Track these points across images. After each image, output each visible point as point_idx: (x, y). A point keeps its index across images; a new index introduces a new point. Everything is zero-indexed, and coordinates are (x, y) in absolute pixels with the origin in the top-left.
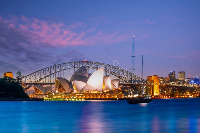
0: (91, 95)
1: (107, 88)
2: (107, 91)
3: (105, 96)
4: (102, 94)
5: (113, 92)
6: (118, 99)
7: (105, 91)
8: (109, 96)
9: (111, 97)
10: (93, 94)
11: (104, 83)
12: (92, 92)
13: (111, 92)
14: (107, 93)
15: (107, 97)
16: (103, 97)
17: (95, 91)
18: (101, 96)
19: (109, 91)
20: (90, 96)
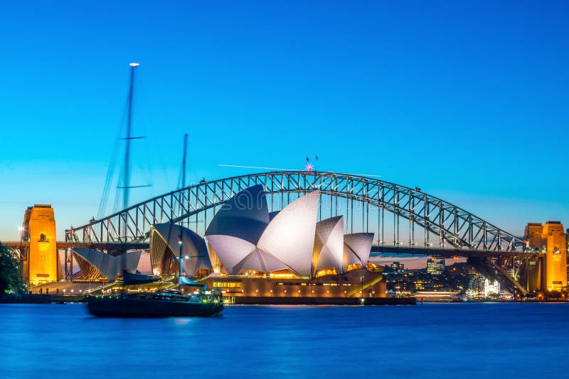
0: (268, 285)
1: (329, 263)
2: (329, 272)
3: (320, 291)
4: (308, 282)
5: (349, 276)
6: (363, 300)
7: (321, 273)
8: (333, 290)
9: (342, 295)
10: (276, 282)
11: (318, 244)
12: (272, 276)
13: (343, 277)
14: (327, 278)
15: (327, 294)
16: (312, 294)
17: (286, 271)
18: (304, 290)
19: (334, 272)
20: (262, 289)
